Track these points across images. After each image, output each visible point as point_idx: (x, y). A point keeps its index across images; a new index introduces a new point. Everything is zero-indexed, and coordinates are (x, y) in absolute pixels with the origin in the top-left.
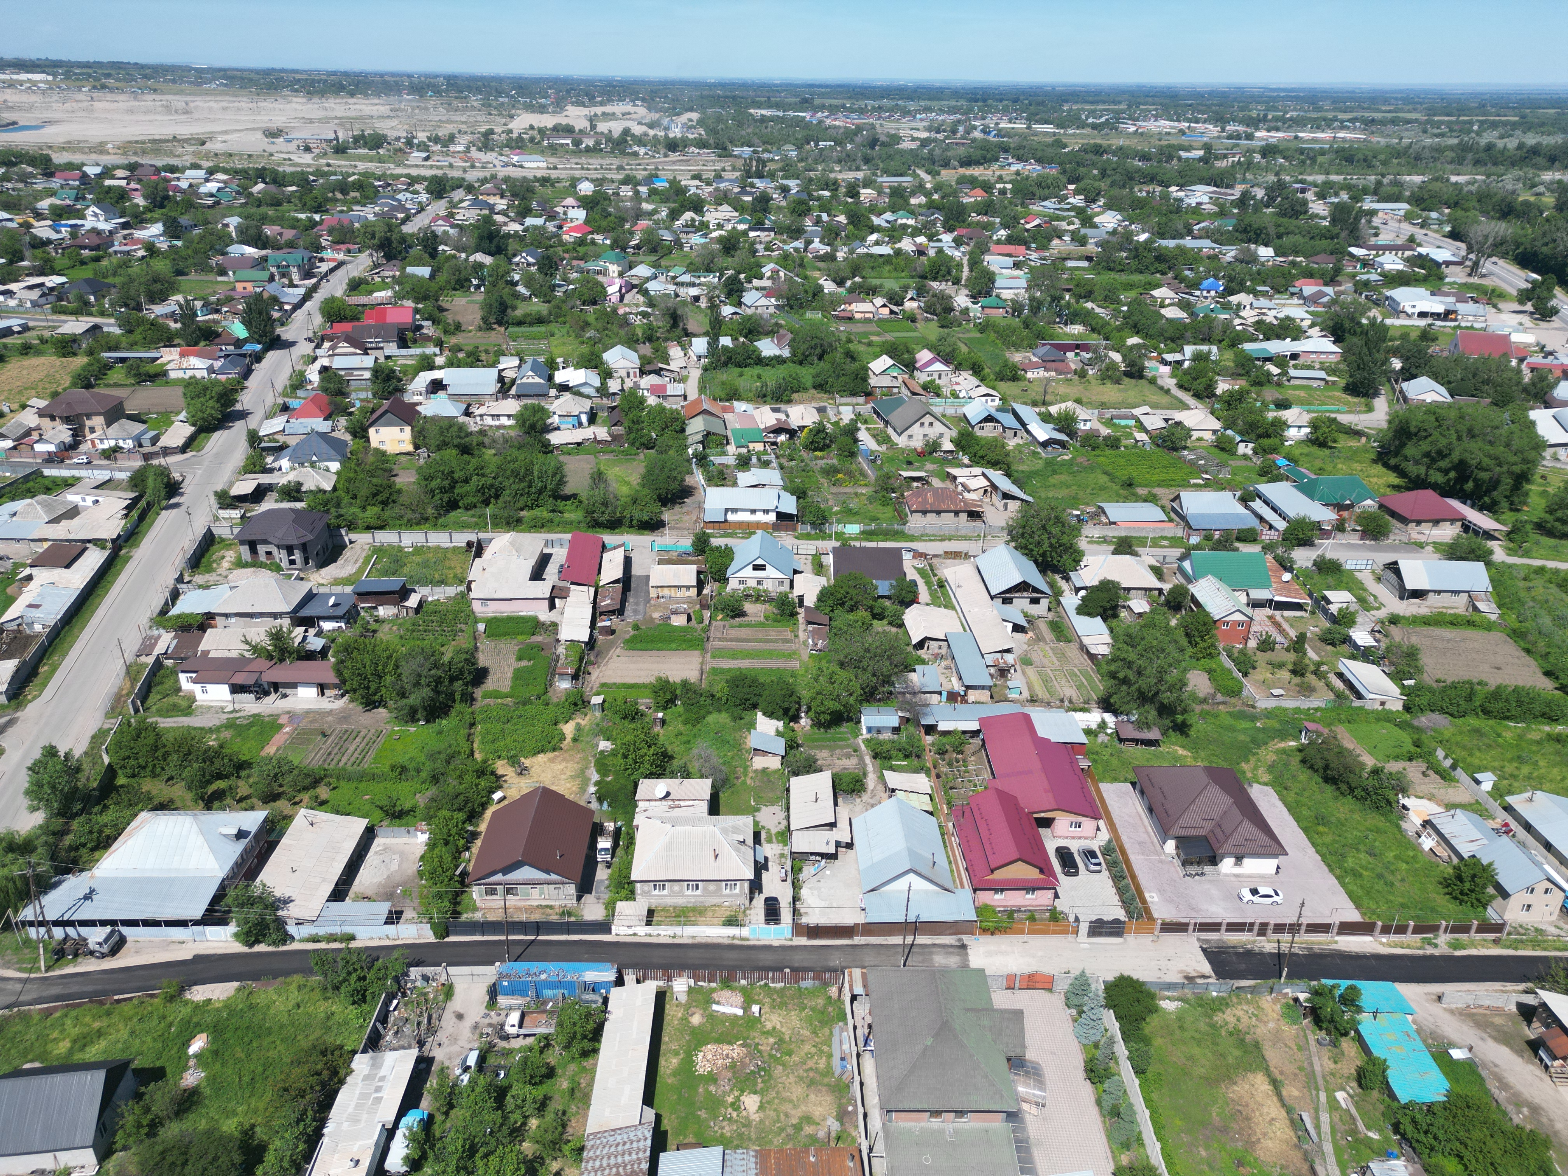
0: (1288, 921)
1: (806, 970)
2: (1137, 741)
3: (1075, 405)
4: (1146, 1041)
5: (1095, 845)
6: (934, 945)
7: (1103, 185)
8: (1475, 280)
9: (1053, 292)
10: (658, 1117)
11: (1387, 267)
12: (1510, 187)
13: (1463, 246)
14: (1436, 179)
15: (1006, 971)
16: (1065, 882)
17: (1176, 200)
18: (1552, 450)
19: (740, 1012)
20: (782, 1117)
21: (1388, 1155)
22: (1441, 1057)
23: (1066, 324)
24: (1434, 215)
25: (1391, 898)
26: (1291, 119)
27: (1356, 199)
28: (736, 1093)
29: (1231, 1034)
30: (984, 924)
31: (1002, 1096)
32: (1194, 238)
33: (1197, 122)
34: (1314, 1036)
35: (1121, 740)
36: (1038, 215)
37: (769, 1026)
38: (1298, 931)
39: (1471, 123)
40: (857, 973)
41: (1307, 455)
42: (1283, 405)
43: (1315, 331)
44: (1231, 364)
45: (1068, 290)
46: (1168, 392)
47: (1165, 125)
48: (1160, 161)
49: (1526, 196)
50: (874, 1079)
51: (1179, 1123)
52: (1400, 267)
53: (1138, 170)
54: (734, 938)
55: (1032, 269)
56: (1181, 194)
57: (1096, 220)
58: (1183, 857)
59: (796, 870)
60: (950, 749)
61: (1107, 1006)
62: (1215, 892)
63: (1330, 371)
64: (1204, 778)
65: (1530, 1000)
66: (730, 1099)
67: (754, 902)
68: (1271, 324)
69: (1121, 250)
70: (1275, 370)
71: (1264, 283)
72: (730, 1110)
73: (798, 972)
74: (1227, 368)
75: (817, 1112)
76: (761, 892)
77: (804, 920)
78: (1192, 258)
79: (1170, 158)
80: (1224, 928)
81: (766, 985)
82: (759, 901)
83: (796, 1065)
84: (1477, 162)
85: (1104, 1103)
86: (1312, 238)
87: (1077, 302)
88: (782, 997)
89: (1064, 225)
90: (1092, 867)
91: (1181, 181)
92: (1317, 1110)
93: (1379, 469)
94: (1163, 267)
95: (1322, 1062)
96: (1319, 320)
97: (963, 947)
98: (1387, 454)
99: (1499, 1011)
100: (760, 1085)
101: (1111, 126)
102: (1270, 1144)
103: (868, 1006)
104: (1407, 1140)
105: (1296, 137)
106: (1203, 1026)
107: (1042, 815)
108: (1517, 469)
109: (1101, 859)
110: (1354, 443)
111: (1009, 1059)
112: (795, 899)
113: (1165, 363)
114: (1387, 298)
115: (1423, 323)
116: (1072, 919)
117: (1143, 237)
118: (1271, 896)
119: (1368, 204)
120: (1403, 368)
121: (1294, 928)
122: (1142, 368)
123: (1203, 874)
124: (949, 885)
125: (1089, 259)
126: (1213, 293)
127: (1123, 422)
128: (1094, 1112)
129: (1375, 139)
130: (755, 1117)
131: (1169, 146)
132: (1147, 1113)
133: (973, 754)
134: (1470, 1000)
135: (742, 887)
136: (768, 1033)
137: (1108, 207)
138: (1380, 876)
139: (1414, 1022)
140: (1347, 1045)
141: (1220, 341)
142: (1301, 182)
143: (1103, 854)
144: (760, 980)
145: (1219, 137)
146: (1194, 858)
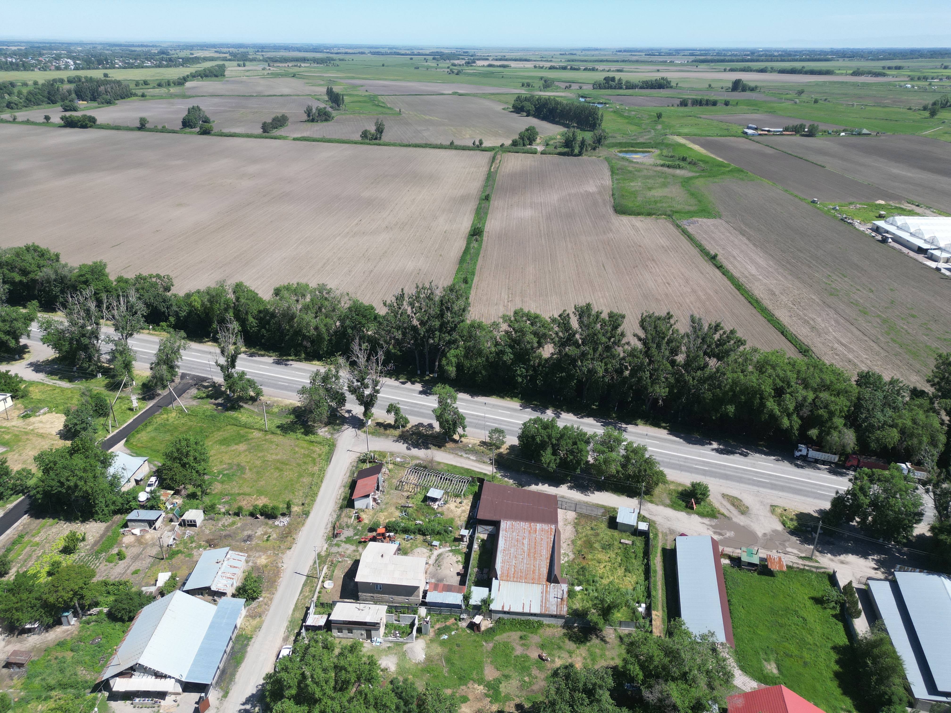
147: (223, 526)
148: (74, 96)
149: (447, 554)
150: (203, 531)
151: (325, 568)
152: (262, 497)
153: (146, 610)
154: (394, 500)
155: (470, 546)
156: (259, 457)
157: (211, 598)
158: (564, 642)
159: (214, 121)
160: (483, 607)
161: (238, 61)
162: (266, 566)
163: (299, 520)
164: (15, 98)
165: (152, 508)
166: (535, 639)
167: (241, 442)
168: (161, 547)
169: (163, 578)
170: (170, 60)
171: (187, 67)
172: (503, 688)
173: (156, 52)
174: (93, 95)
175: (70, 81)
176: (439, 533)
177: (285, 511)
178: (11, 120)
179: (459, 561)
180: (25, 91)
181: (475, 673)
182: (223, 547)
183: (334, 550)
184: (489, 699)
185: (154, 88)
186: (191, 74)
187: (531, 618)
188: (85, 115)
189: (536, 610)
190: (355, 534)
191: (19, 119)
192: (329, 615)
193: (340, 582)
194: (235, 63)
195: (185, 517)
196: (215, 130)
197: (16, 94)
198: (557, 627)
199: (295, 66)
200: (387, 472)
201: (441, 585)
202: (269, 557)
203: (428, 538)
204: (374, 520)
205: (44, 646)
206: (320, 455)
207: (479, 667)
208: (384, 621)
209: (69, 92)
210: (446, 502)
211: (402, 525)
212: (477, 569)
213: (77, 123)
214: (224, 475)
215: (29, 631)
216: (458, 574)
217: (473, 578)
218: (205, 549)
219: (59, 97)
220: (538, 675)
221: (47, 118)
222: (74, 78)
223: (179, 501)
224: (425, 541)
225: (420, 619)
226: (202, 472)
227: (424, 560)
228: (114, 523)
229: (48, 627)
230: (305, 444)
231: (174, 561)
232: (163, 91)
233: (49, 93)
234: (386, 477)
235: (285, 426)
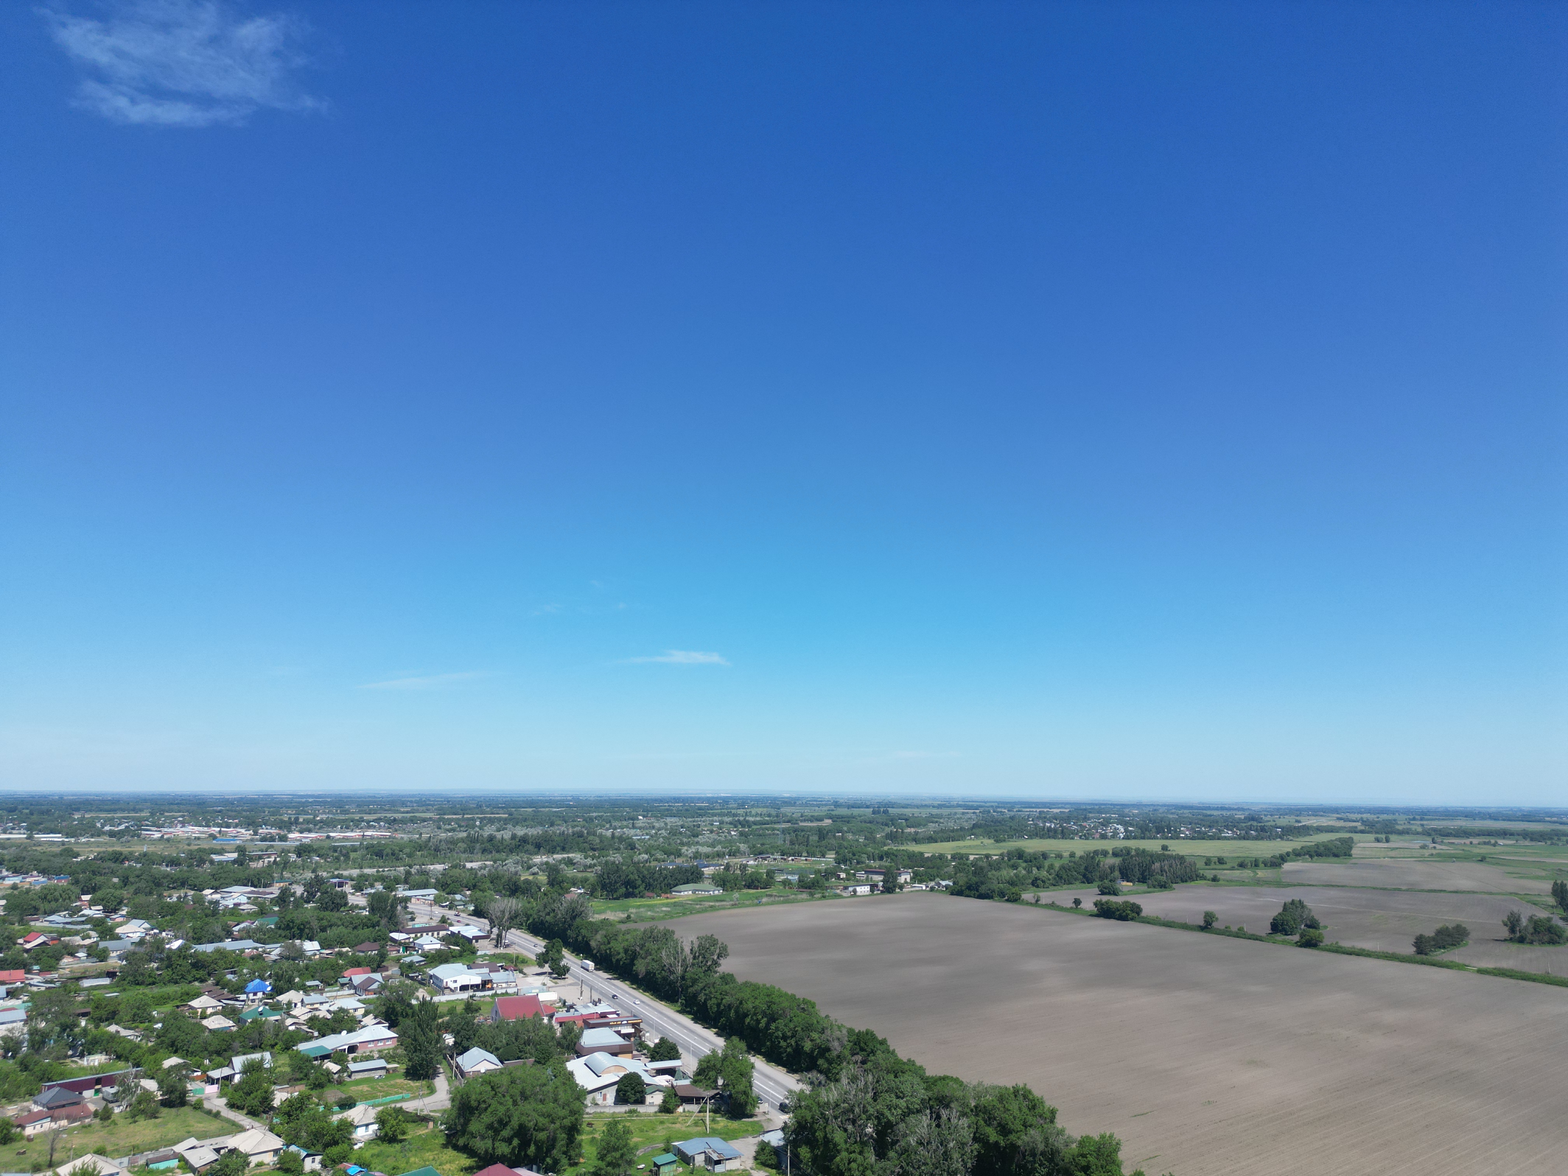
3: (97, 1158)
7: (125, 893)
8: (501, 950)
9: (63, 1020)
11: (427, 948)
12: (513, 869)
13: (486, 921)
14: (454, 867)
17: (211, 902)
18: (590, 1097)
23: (82, 1056)
24: (458, 897)
26: (321, 821)
27: (390, 888)
32: (235, 939)
33: (228, 826)
36: (42, 932)
39: (473, 820)
41: (378, 1155)
42: (347, 1104)
43: (369, 1020)
44: (287, 1069)
45: (84, 1015)
46: (217, 1115)
47: (193, 830)
48: (190, 866)
49: (525, 876)
52: (438, 946)
53: (167, 876)
55: (33, 996)
56: (217, 897)
57: (119, 930)
63: (389, 1058)
68: (324, 1018)
69: (151, 961)
70: (334, 1067)
71: (313, 978)
74: (283, 1074)
78: (234, 961)
79: (202, 862)
84: (484, 851)
86: (355, 928)
87: (97, 1027)
89: (77, 940)
91: (217, 884)
93: (450, 1153)
94: (202, 973)
96: (372, 1007)
98: (454, 1135)
101: (134, 833)
105: (328, 837)
108: (567, 1122)
110: (423, 1131)
113: (211, 1081)
114: (431, 977)
115: (465, 995)
117: (176, 945)
119: (402, 892)
120: (455, 1042)
122: (184, 1093)
125: (111, 974)
126: (260, 995)
127: (162, 1166)
129: (399, 835)
131: (200, 850)
137: (133, 916)
141: (273, 1046)
142: (337, 877)
145: (252, 840)
148: (1117, 873)
159: (1326, 927)
161: (1377, 833)
164: (1044, 874)
170: (1263, 829)
171: (1288, 840)
173: (1243, 817)
174: (1142, 874)
175: (1115, 855)
178: (1033, 901)
180: (1057, 864)
185: (1233, 868)
186: (1294, 850)
188: (1127, 902)
191: (1043, 901)
194: (1371, 837)
196: (1327, 942)
197: (1046, 868)
199: (1485, 843)
209: (1112, 868)
213: (1114, 913)
219: (1098, 874)
221: (1077, 902)
222: (1122, 851)
232: (1247, 873)
233: (1086, 869)
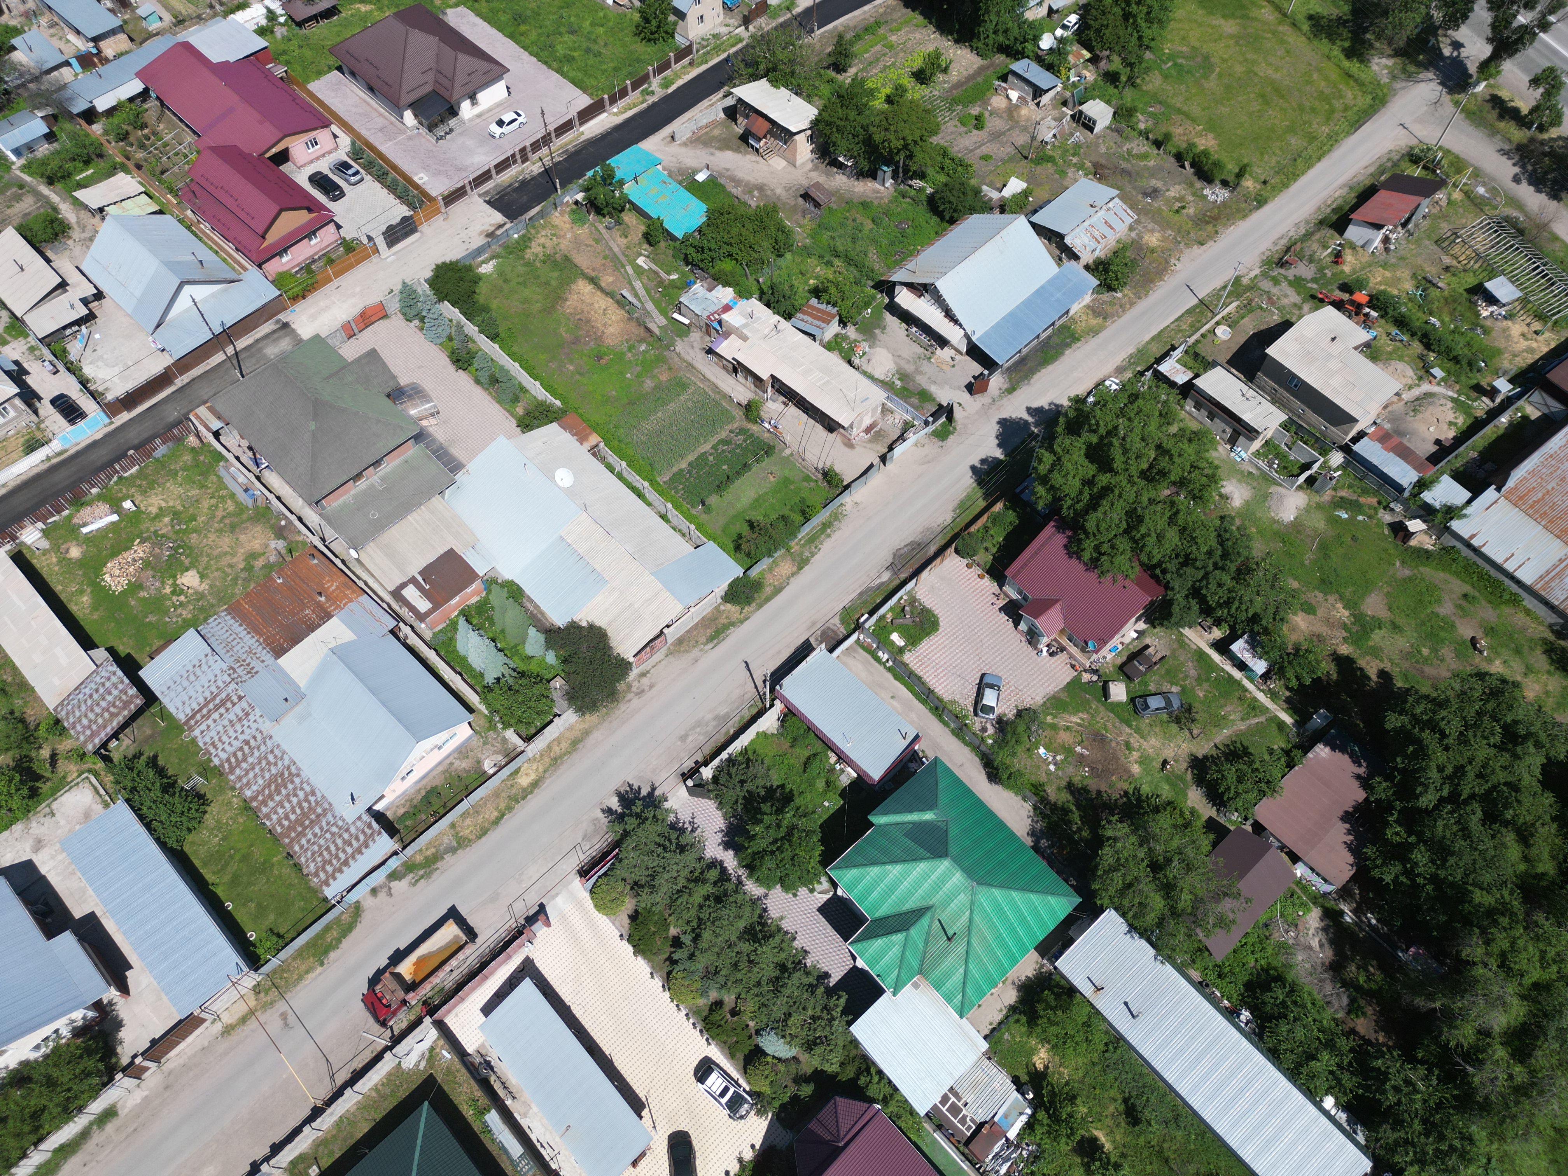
0: (539, 136)
1: (150, 439)
2: (315, 18)
4: (485, 309)
5: (342, 155)
6: (257, 341)
10: (111, 650)
15: (338, 324)
16: (337, 208)
19: (115, 518)
20: (229, 570)
21: (688, 285)
22: (693, 187)
25: (604, 67)
28: (170, 582)
29: (544, 262)
30: (290, 293)
31: (402, 428)
34: (602, 224)
35: (300, 24)
37: (154, 510)
38: (551, 140)
40: (202, 411)
50: (287, 487)
51: (542, 357)
54: (49, 458)
58: (425, 123)
59: (61, 355)
60: (130, 128)
61: (440, 300)
62: (470, 143)
64: (400, 28)
65: (730, 102)
66: (168, 590)
67: (41, 412)
72: (175, 598)
73: (143, 447)
75: (256, 545)
76: (40, 399)
77: (110, 397)
80: (493, 172)
81: (120, 478)
82: (46, 408)
83: (206, 523)
85: (482, 380)
88: (146, 478)
90: (354, 179)
92: (630, 283)
95: (617, 243)
97: (286, 325)
99: (713, 124)
100: (187, 562)
102: (611, 330)
103: (235, 433)
104: (696, 265)
106: (521, 269)
107: (274, 151)
109: (356, 167)
111: (389, 396)
112: (84, 383)
116: (365, 240)
118: (514, 120)
121: (546, 140)
123: (451, 130)
124: (232, 275)
128: (478, 391)
130: (204, 587)
132: (517, 365)
133: (159, 119)
134: (692, 126)
135: (14, 407)
136: (158, 517)
138: (588, 51)
139: (664, 169)
140: (629, 218)
143: (355, 160)
144: (110, 478)
146: (436, 118)
147: (1129, 152)
149: (1443, 401)
150: (1097, 145)
151: (1234, 305)
152: (1211, 136)
153: (974, 222)
154: (1419, 261)
155: (1493, 414)
156: (1246, 60)
157: (1058, 252)
158: (1532, 649)
160: (1439, 515)
162: (1153, 251)
163: (1243, 205)
165: (1050, 68)
166: (1488, 613)
167: (1233, 16)
168: (1033, 138)
169: (1015, 186)
172: (1377, 637)
176: (1456, 360)
177: (1231, 178)
179: (1455, 424)
181: (1351, 589)
182: (1112, 186)
183: (1266, 285)
184: (1345, 634)
187: (1507, 582)
189: (1527, 576)
190: (1314, 280)
192: (1197, 376)
193: (1242, 339)
195: (1085, 108)
198: (1541, 623)
200: (1444, 203)
201: (1396, 440)
202: (1164, 239)
203: (1432, 357)
204: (1362, 275)
205: (847, 196)
206: (1346, 109)
207: (1366, 586)
208: (1269, 434)
210: (1510, 316)
211: (1403, 309)
212: (1476, 455)
214: (1175, 64)
215: (841, 166)
216: (1438, 442)
217: (1458, 463)
218: (1086, 175)
220: (1448, 660)
223: (1090, 75)
224: (1421, 357)
225: (1325, 465)
226: (1146, 41)
227: (1397, 386)
228: (992, 64)
229: (861, 174)
230: (1334, 74)
231: (1039, 169)
234: (1435, 211)
235: (1324, 22)
